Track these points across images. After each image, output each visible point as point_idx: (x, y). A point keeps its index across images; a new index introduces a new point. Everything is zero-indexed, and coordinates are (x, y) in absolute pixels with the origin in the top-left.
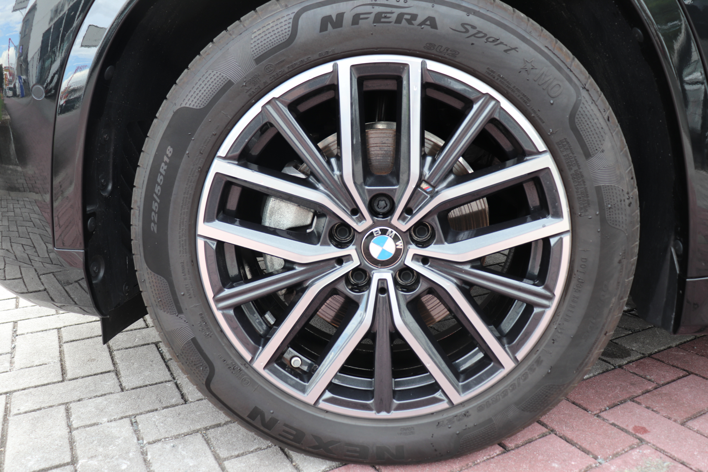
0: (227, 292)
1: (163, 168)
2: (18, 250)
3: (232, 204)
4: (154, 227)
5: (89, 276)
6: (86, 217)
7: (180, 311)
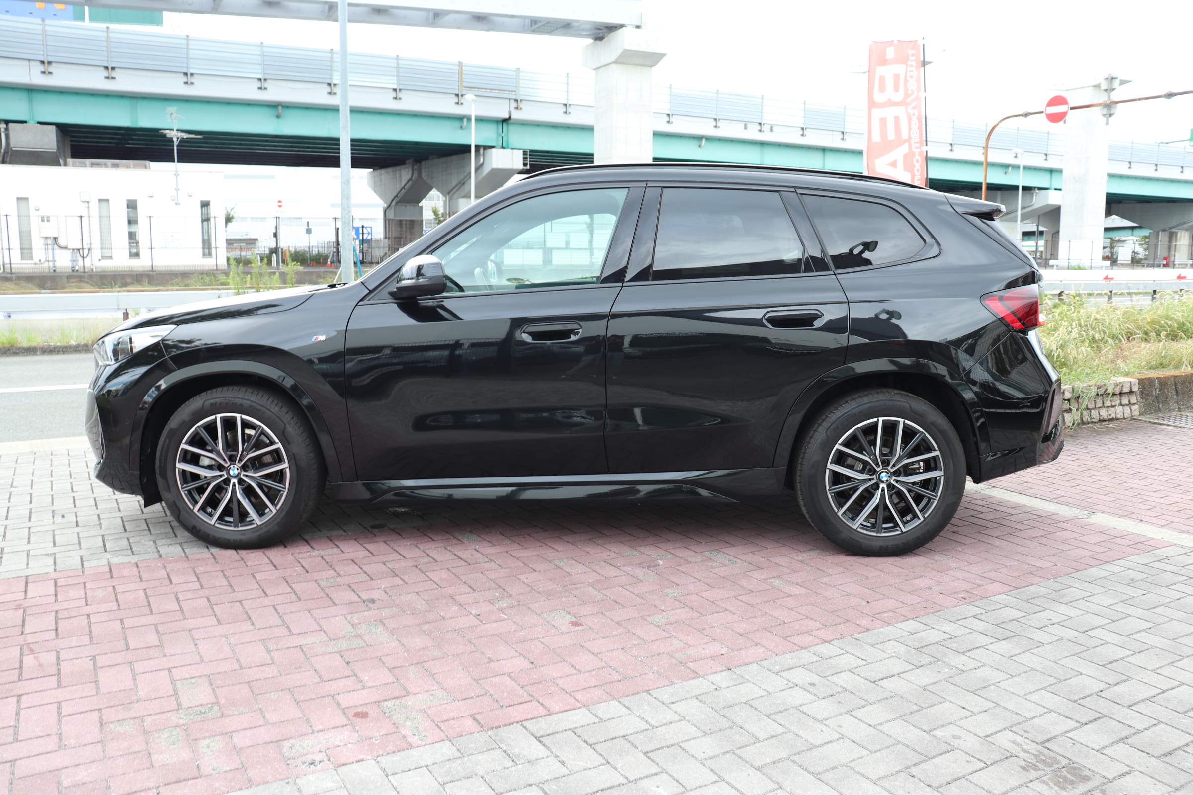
0: (185, 486)
1: (165, 446)
2: (112, 472)
3: (189, 457)
4: (162, 464)
5: (141, 481)
6: (141, 461)
7: (170, 492)
